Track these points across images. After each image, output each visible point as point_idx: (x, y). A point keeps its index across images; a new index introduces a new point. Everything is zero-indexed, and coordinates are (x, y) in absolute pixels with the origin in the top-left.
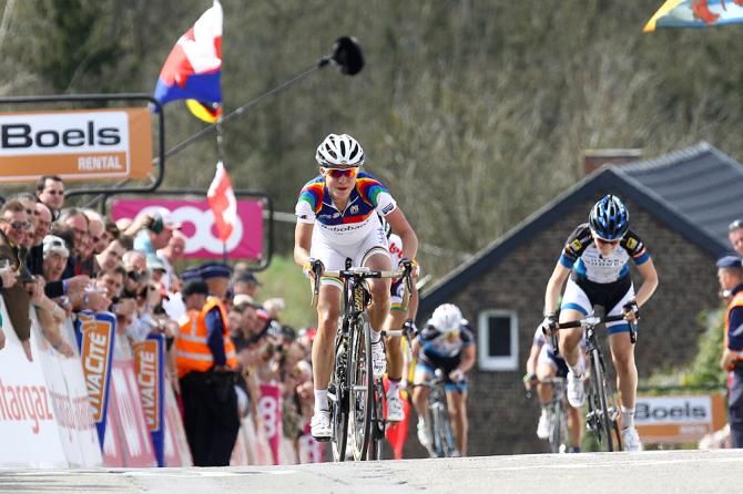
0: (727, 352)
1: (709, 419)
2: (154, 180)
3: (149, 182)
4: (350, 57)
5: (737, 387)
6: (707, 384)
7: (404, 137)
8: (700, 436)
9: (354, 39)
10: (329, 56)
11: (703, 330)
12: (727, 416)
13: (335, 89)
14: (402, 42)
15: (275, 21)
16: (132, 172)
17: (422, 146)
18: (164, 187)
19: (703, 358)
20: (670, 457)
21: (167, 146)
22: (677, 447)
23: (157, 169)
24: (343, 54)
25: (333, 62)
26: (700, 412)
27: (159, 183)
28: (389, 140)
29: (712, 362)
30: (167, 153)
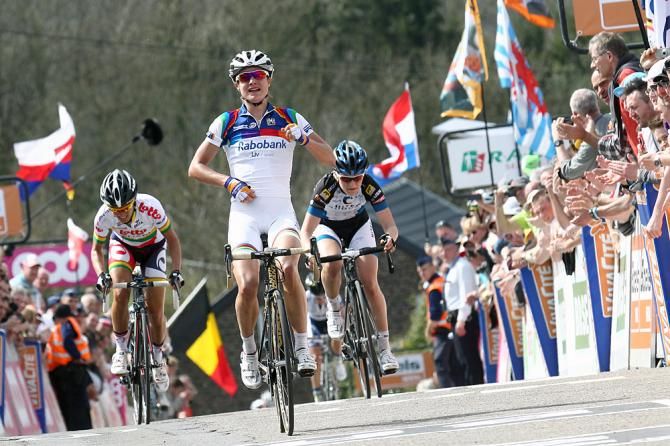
0: (429, 322)
1: (422, 369)
2: (24, 235)
3: (22, 236)
4: (154, 133)
5: (439, 345)
6: (418, 346)
7: (196, 191)
8: (417, 382)
9: (155, 120)
10: (139, 134)
11: (413, 308)
12: (434, 367)
13: (145, 161)
14: (189, 125)
15: (99, 117)
16: (9, 230)
17: (209, 197)
18: (33, 238)
19: (415, 328)
20: (398, 398)
21: (31, 209)
22: (402, 390)
23: (26, 228)
24: (149, 132)
25: (142, 138)
26: (415, 366)
27: (28, 236)
28: (186, 193)
29: (421, 330)
30: (32, 215)
